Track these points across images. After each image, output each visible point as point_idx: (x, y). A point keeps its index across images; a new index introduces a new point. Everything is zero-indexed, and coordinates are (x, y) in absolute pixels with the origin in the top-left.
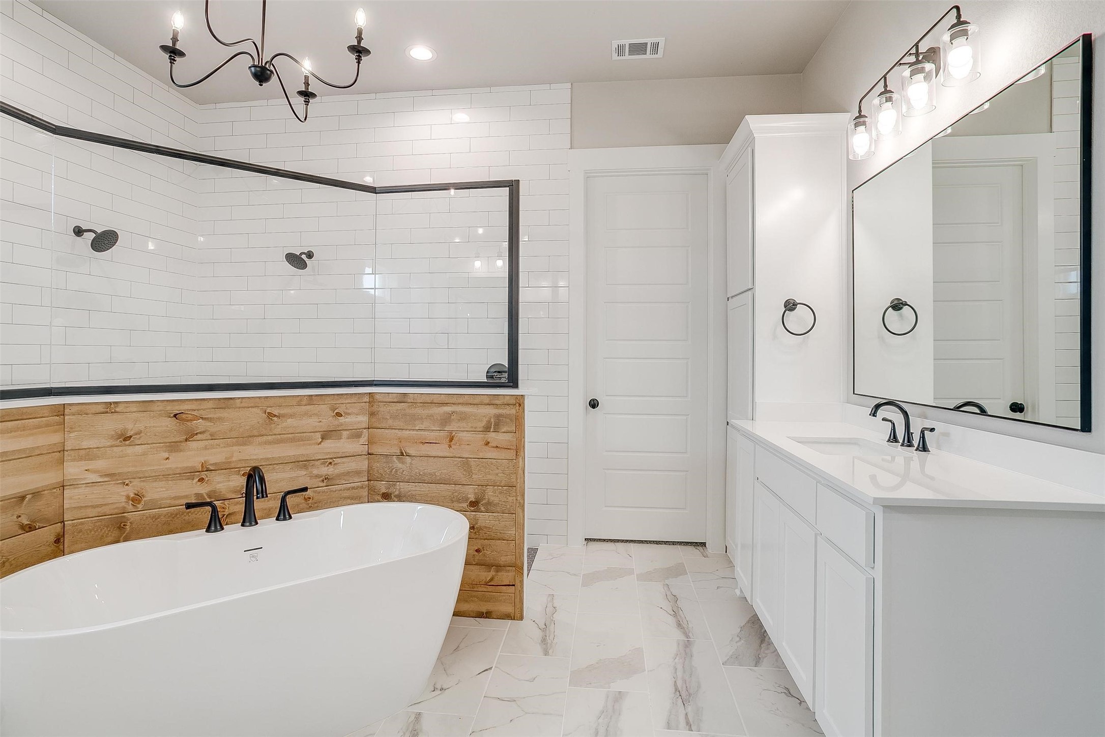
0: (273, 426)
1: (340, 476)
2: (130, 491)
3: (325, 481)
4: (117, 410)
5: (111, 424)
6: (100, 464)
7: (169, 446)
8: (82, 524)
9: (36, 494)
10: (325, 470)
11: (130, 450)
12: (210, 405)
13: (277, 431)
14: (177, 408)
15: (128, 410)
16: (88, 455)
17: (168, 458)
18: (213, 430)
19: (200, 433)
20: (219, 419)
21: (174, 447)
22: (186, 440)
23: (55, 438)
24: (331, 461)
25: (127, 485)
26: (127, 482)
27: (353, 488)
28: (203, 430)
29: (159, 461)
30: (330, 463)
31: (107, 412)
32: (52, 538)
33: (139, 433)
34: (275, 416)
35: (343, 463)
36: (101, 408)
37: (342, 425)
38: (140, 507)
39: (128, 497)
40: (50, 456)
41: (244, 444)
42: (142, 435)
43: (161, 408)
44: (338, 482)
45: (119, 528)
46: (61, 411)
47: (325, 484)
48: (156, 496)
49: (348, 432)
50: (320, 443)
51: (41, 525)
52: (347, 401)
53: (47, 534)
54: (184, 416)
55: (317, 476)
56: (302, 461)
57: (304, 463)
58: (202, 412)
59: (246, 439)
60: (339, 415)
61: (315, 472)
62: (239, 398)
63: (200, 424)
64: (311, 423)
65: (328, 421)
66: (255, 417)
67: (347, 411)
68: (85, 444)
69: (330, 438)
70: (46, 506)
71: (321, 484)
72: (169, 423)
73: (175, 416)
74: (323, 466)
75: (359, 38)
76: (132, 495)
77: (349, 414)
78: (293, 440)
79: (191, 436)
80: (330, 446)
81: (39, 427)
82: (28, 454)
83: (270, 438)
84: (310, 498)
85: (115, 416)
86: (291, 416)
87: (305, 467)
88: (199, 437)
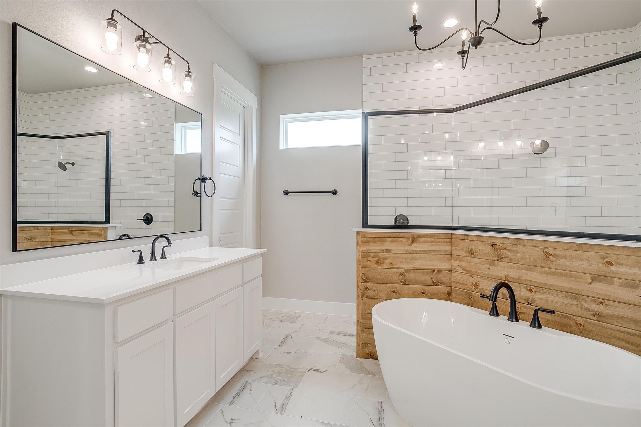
0: (549, 261)
1: (612, 317)
2: (474, 281)
3: (596, 316)
4: (469, 239)
5: (466, 245)
6: (463, 264)
7: (490, 262)
8: (457, 290)
9: (439, 271)
10: (595, 307)
11: (474, 260)
12: (509, 241)
13: (553, 266)
14: (493, 241)
15: (473, 239)
16: (459, 258)
17: (489, 268)
18: (511, 257)
19: (505, 258)
20: (515, 251)
21: (492, 263)
22: (498, 260)
23: (448, 248)
24: (602, 301)
25: (472, 277)
26: (472, 276)
27: (628, 333)
28: (506, 256)
29: (484, 267)
30: (601, 303)
31: (465, 240)
32: (446, 292)
33: (477, 252)
34: (551, 255)
35: (616, 307)
36: (463, 237)
37: (613, 272)
38: (477, 290)
39: (473, 284)
40: (445, 255)
41: (529, 270)
42: (478, 253)
43: (485, 240)
44: (609, 321)
45: (469, 298)
46: (450, 236)
47: (595, 319)
48: (484, 287)
49: (620, 281)
50: (590, 283)
51: (441, 285)
52: (618, 253)
53: (444, 289)
54: (496, 246)
55: (587, 309)
56: (573, 293)
57: (577, 296)
58: (505, 245)
59: (531, 267)
60: (609, 263)
61: (586, 305)
62: (526, 239)
63: (505, 253)
64: (582, 265)
65: (598, 266)
66: (537, 254)
67: (619, 261)
68: (458, 253)
69: (601, 281)
70: (443, 277)
71: (592, 317)
72: (488, 249)
73: (492, 245)
74: (593, 302)
76: (474, 284)
77: (621, 264)
78: (565, 275)
79: (500, 258)
80: (600, 288)
81: (440, 242)
82: (436, 253)
83: (547, 269)
84: (581, 325)
85: (468, 242)
86: (564, 257)
87: (577, 299)
88: (504, 260)
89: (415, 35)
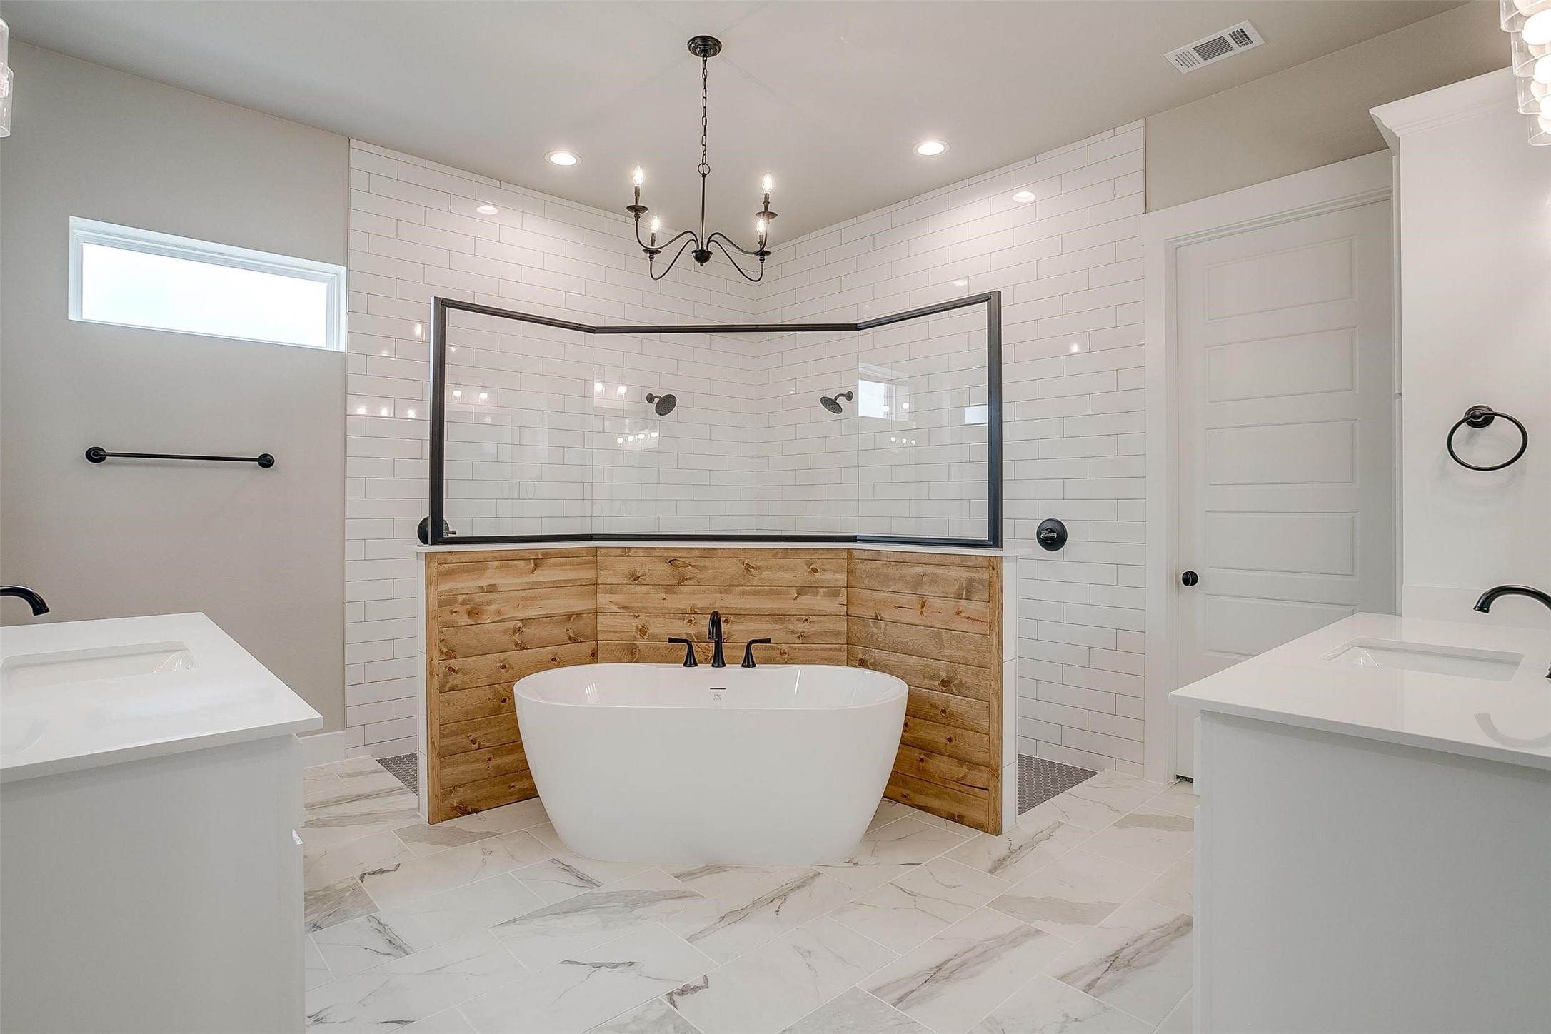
0: (750, 577)
1: (815, 635)
2: (638, 623)
3: (801, 638)
4: (630, 554)
5: (625, 566)
6: (619, 598)
7: (666, 588)
8: (608, 644)
9: (579, 615)
10: (801, 627)
11: (638, 588)
12: (697, 553)
13: (755, 582)
14: (671, 555)
15: (637, 554)
16: (611, 589)
17: (665, 599)
18: (699, 576)
19: (689, 579)
20: (705, 567)
21: (669, 589)
22: (679, 584)
23: (590, 574)
24: (807, 618)
25: (636, 618)
26: (637, 615)
27: (831, 649)
28: (691, 576)
29: (658, 600)
30: (806, 620)
31: (623, 556)
32: (590, 652)
33: (644, 575)
34: (752, 567)
35: (820, 621)
36: (619, 552)
37: (818, 581)
38: (646, 637)
39: (637, 628)
40: (587, 587)
41: (725, 592)
42: (647, 576)
43: (659, 554)
44: (813, 641)
45: (632, 652)
46: (594, 552)
47: (801, 641)
48: (657, 631)
49: (824, 589)
50: (796, 598)
51: (582, 640)
52: (823, 557)
53: (585, 647)
54: (676, 562)
55: (793, 632)
56: (778, 615)
57: (780, 617)
58: (691, 560)
59: (727, 588)
60: (815, 570)
61: (791, 627)
62: (720, 549)
63: (689, 571)
64: (787, 577)
65: (804, 577)
66: (732, 568)
67: (825, 567)
68: (610, 581)
69: (806, 594)
70: (583, 626)
71: (797, 641)
72: (664, 568)
73: (670, 562)
74: (798, 622)
75: (766, 203)
76: (640, 627)
77: (825, 570)
78: (769, 593)
79: (682, 580)
80: (805, 602)
81: (580, 564)
82: (572, 584)
83: (747, 588)
84: (786, 653)
85: (628, 559)
86: (768, 569)
87: (781, 621)
88: (689, 582)
89: (637, 220)
